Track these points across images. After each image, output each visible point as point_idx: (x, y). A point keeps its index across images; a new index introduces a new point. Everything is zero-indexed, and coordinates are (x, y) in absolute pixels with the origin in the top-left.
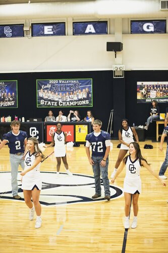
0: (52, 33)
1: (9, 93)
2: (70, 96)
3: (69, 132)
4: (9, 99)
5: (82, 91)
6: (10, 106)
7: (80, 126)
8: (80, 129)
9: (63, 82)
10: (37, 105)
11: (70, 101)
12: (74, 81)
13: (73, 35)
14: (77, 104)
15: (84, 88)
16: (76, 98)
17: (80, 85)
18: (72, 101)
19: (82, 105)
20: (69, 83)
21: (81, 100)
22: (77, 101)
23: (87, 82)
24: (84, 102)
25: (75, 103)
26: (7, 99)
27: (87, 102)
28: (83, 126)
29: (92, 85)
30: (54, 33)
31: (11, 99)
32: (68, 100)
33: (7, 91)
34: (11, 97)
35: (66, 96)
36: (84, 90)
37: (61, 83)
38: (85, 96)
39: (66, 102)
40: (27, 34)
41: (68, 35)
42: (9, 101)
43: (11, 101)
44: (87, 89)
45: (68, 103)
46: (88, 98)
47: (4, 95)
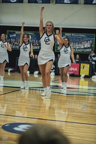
0: (69, 2)
1: (37, 41)
2: (79, 45)
3: (76, 68)
4: (36, 44)
5: (87, 42)
6: (36, 49)
7: (84, 64)
8: (84, 66)
9: (75, 35)
10: (55, 50)
11: (79, 49)
12: (82, 35)
13: (84, 4)
14: (83, 51)
15: (89, 40)
16: (82, 47)
17: (86, 38)
18: (80, 49)
19: (86, 52)
20: (79, 36)
21: (86, 48)
22: (83, 49)
23: (91, 36)
24: (88, 50)
25: (82, 50)
26: (35, 45)
27: (90, 50)
28: (86, 64)
29: (94, 39)
30: (71, 2)
31: (37, 44)
32: (77, 48)
33: (35, 39)
34: (38, 43)
35: (76, 45)
36: (89, 42)
37: (73, 36)
38: (89, 46)
39: (76, 49)
40: (52, 2)
41: (80, 4)
42: (36, 46)
43: (37, 46)
44: (91, 41)
45: (77, 50)
46: (91, 47)
47: (33, 41)
